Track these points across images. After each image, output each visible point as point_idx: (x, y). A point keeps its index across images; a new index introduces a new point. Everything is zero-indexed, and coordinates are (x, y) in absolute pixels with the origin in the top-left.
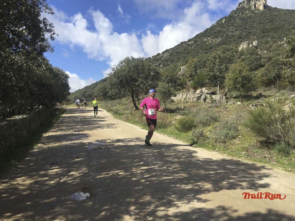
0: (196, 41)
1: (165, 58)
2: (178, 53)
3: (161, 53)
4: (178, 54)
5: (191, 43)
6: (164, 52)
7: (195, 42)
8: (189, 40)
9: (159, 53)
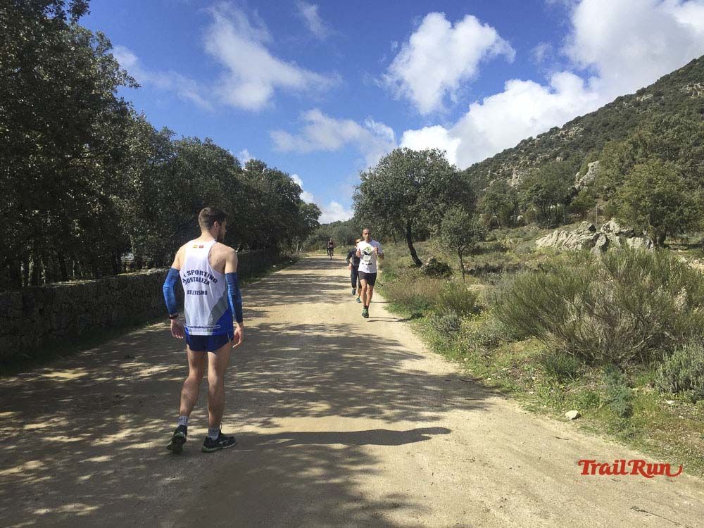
0: (660, 94)
1: (571, 139)
2: (606, 125)
3: (561, 128)
4: (608, 127)
5: (644, 97)
6: (568, 125)
7: (655, 95)
8: (642, 92)
9: (556, 128)
